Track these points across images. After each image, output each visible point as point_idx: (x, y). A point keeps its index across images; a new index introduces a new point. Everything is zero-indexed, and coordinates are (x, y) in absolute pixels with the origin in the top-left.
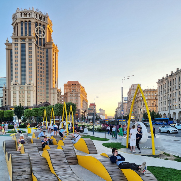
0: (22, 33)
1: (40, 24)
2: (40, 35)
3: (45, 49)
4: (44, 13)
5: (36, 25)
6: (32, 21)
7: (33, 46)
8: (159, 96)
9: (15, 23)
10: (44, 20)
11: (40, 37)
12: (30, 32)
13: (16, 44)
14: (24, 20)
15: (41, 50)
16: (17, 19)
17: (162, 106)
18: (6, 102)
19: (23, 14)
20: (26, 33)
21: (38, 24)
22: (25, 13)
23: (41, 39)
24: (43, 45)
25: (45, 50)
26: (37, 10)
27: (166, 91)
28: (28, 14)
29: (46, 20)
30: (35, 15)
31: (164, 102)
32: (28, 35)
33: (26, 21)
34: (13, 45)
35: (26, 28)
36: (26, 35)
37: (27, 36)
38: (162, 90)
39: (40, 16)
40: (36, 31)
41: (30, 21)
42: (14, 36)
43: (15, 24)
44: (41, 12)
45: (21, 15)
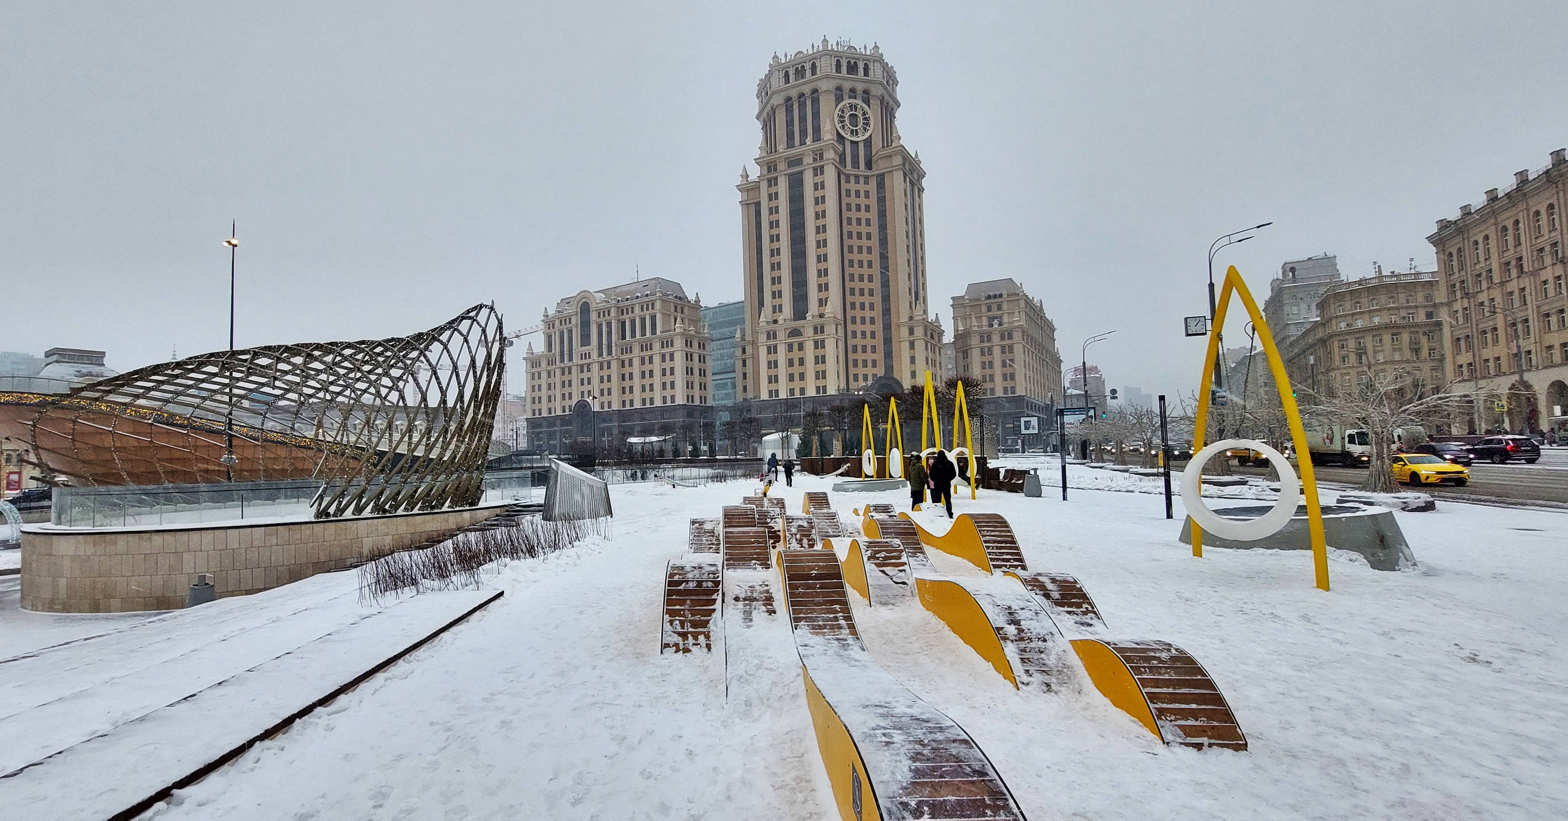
0: (790, 136)
1: (853, 90)
2: (852, 130)
3: (872, 175)
4: (865, 48)
5: (839, 99)
6: (824, 86)
7: (830, 176)
8: (1449, 304)
9: (768, 108)
10: (866, 73)
11: (855, 139)
12: (817, 130)
13: (772, 182)
14: (794, 93)
15: (857, 182)
16: (773, 93)
17: (1470, 355)
18: (745, 389)
19: (791, 72)
20: (803, 134)
21: (846, 91)
22: (799, 66)
23: (857, 142)
24: (866, 164)
25: (873, 183)
26: (838, 44)
27: (1490, 278)
28: (808, 66)
29: (871, 72)
30: (834, 63)
31: (1485, 332)
32: (809, 140)
33: (802, 95)
34: (764, 185)
35: (803, 119)
36: (803, 143)
37: (809, 145)
38: (1463, 273)
39: (849, 62)
40: (836, 119)
41: (815, 91)
42: (765, 154)
43: (768, 114)
44: (855, 49)
45: (787, 75)
